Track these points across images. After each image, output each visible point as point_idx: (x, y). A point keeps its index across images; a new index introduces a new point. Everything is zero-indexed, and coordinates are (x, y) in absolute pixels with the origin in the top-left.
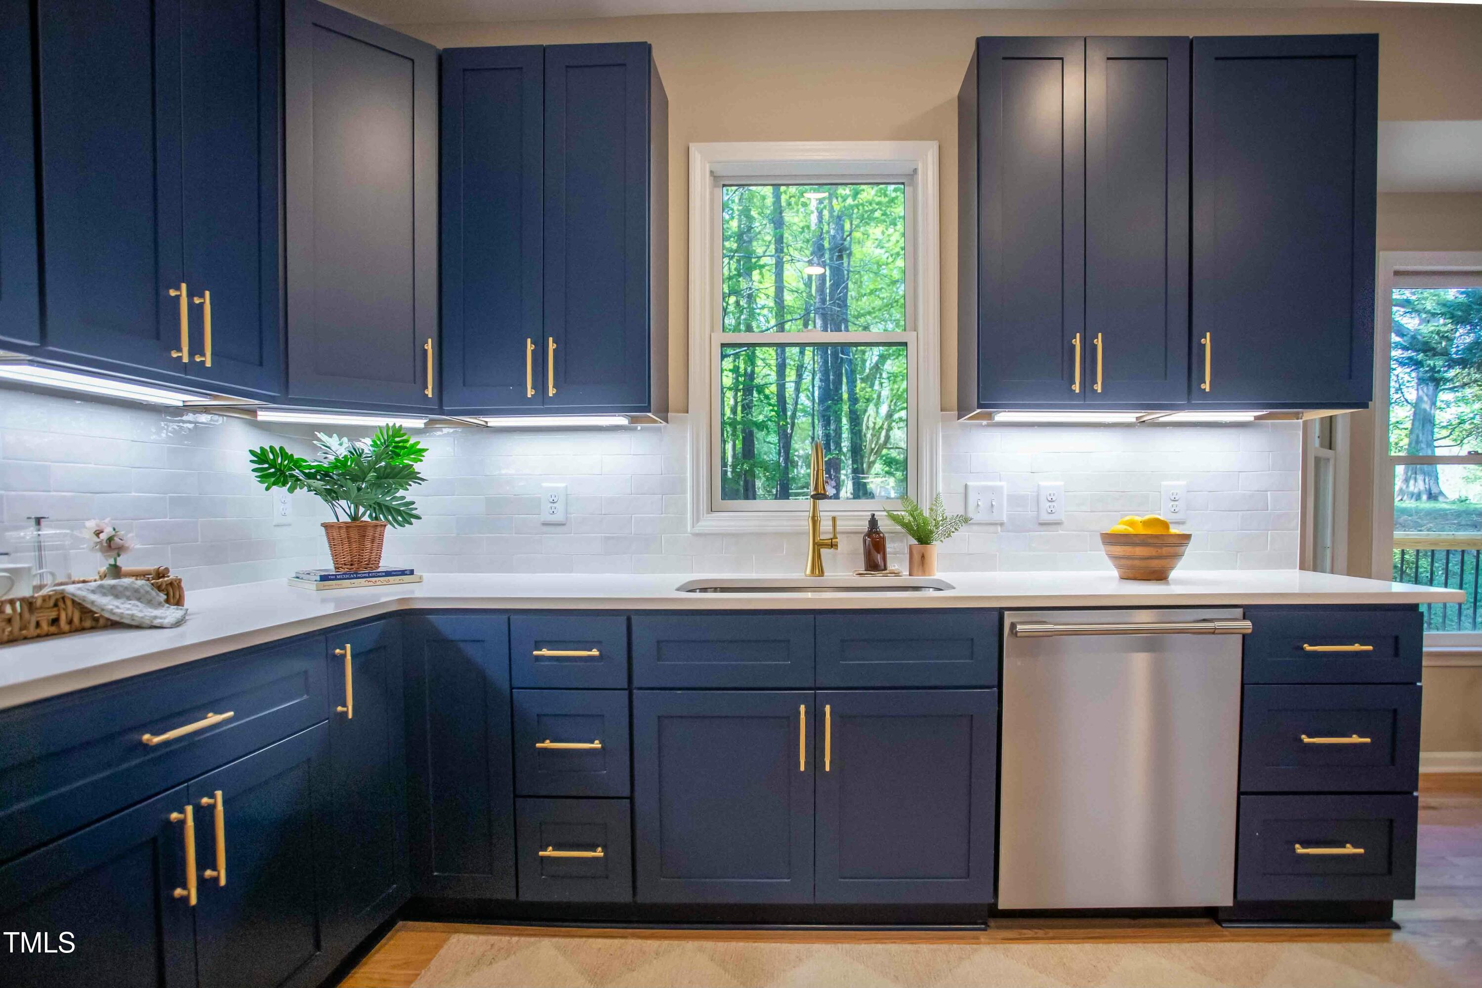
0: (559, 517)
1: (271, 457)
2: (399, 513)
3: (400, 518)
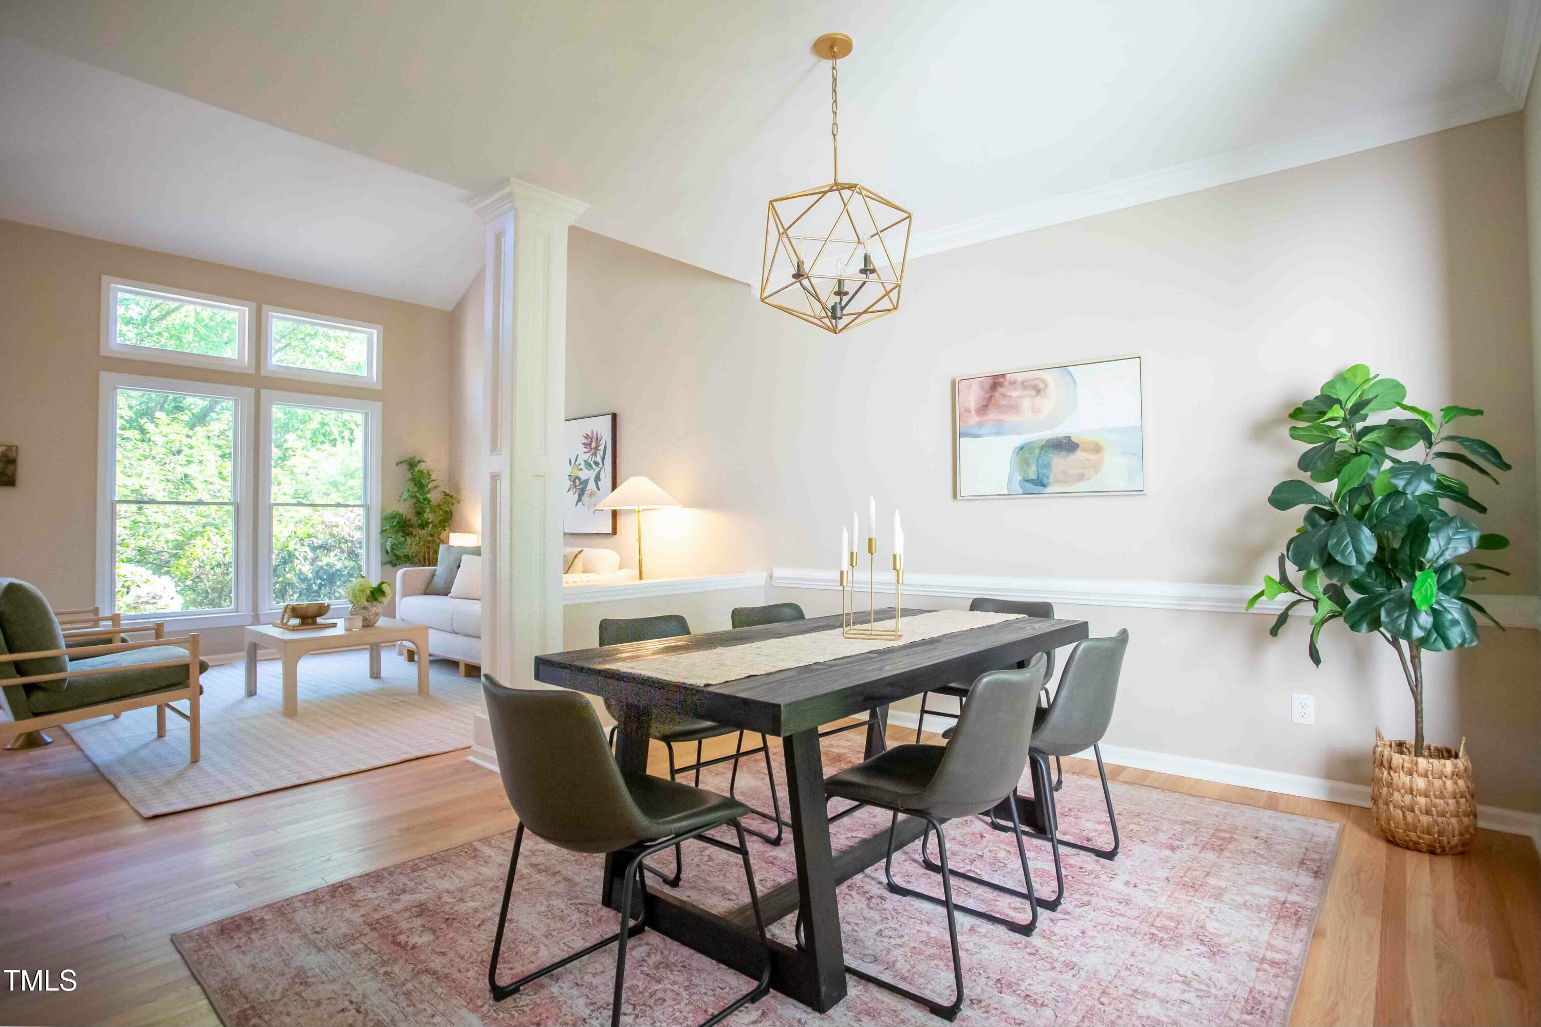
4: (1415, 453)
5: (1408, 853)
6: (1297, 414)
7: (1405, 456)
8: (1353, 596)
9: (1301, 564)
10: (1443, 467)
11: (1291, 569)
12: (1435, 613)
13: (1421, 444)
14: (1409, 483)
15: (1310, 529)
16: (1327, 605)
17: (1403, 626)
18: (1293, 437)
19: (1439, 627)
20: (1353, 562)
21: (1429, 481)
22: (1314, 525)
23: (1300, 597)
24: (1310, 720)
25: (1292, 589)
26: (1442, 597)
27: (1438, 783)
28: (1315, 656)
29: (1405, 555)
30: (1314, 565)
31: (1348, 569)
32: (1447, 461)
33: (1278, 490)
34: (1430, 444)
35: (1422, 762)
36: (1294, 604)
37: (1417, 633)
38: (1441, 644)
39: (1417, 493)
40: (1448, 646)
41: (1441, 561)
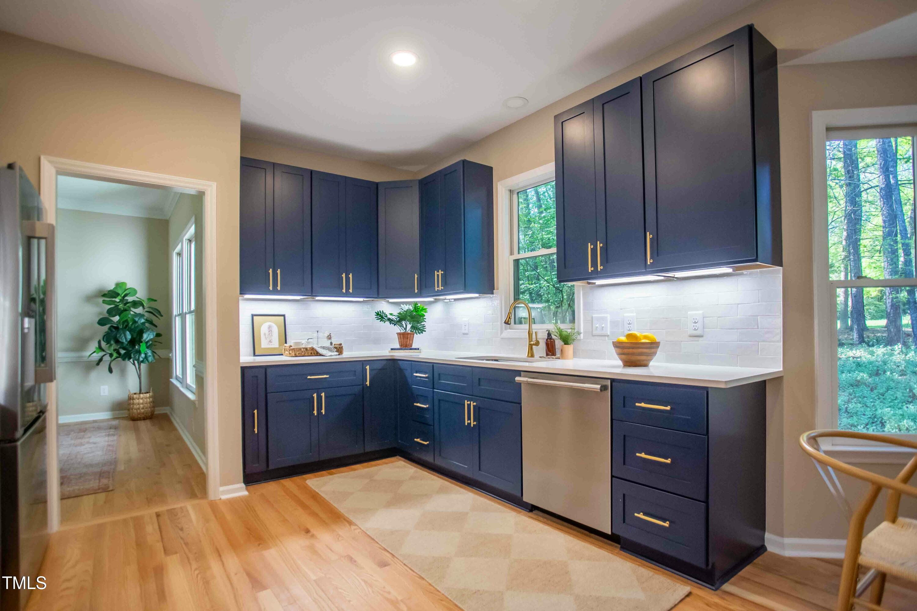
0: (466, 332)
1: (380, 313)
2: (420, 329)
3: (420, 331)
4: (139, 310)
5: (138, 421)
6: (104, 295)
7: (136, 311)
8: (123, 352)
9: (108, 342)
10: (147, 314)
11: (103, 344)
12: (146, 354)
13: (141, 308)
14: (139, 319)
15: (110, 332)
16: (115, 355)
17: (137, 358)
18: (103, 303)
19: (146, 357)
20: (124, 341)
21: (144, 319)
22: (111, 331)
23: (106, 353)
24: (107, 393)
25: (103, 350)
26: (147, 350)
27: (145, 400)
28: (111, 371)
29: (137, 339)
30: (112, 342)
31: (123, 343)
32: (148, 313)
33: (100, 320)
34: (144, 308)
35: (142, 395)
36: (105, 355)
37: (141, 359)
38: (147, 362)
39: (141, 322)
40: (148, 362)
41: (147, 340)
